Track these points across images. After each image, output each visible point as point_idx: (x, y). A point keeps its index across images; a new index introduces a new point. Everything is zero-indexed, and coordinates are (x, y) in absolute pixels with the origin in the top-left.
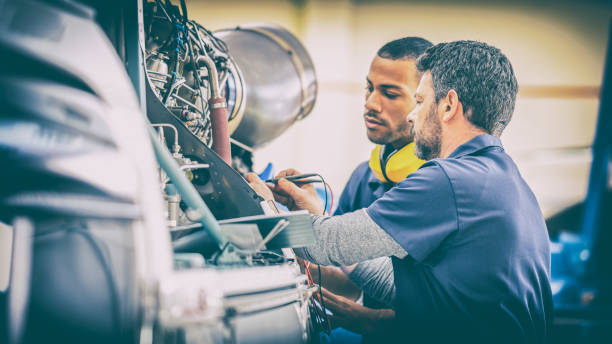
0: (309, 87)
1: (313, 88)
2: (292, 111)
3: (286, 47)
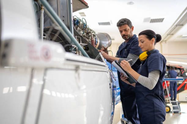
1: (111, 42)
2: (107, 45)
3: (106, 35)
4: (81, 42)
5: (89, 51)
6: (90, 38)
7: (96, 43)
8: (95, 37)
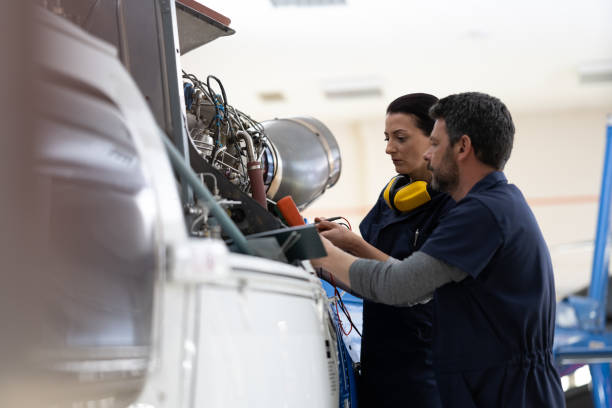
0: (335, 161)
1: (338, 164)
2: (321, 180)
3: (314, 130)
5: (245, 225)
7: (270, 174)
8: (263, 151)
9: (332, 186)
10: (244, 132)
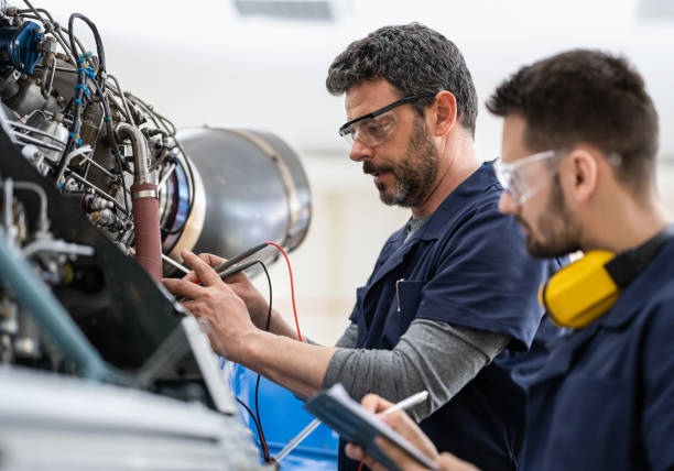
0: (301, 208)
1: (306, 214)
3: (270, 150)
4: (45, 222)
5: (103, 301)
6: (129, 179)
7: (180, 218)
8: (170, 169)
9: (291, 250)
10: (133, 128)
